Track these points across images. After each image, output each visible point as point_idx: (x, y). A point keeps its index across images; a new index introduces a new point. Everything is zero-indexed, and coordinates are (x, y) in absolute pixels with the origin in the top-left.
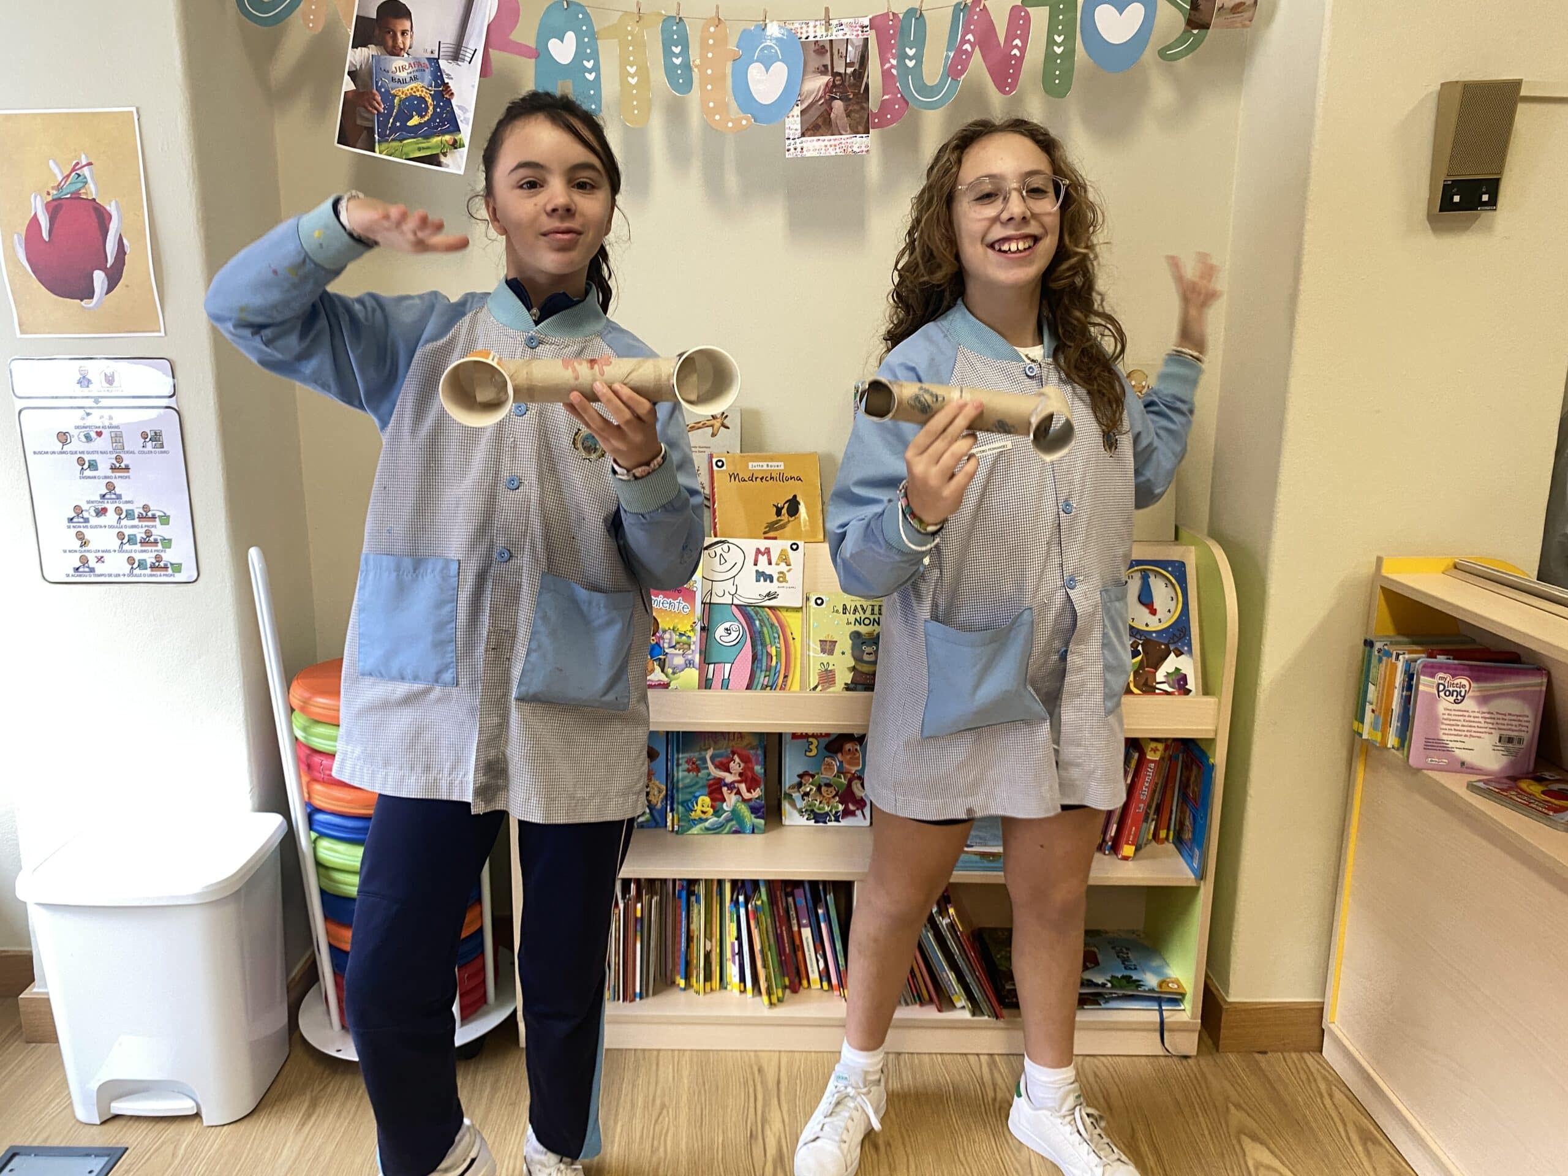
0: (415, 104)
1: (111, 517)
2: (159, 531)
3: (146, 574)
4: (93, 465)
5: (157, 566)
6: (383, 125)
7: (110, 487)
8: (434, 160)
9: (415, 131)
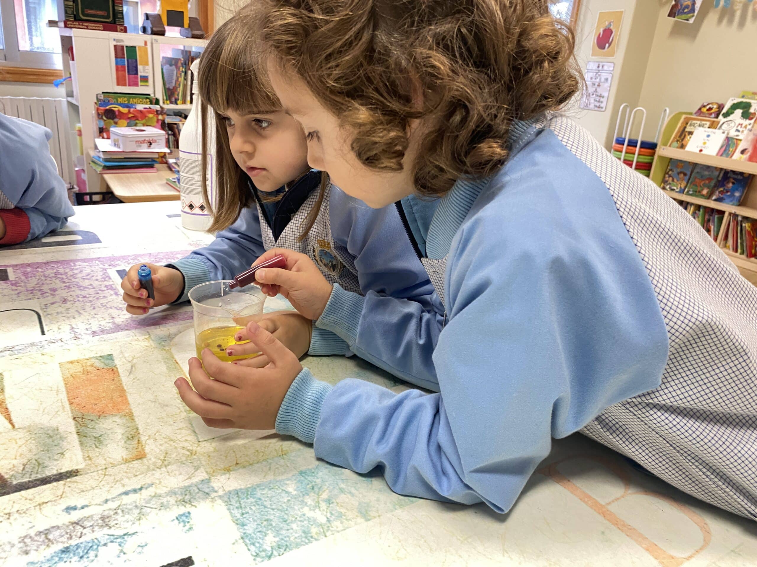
0: (687, 7)
1: (594, 96)
2: (602, 99)
3: (596, 109)
4: (594, 84)
5: (599, 107)
6: (678, 12)
7: (596, 89)
8: (687, 20)
9: (685, 13)
